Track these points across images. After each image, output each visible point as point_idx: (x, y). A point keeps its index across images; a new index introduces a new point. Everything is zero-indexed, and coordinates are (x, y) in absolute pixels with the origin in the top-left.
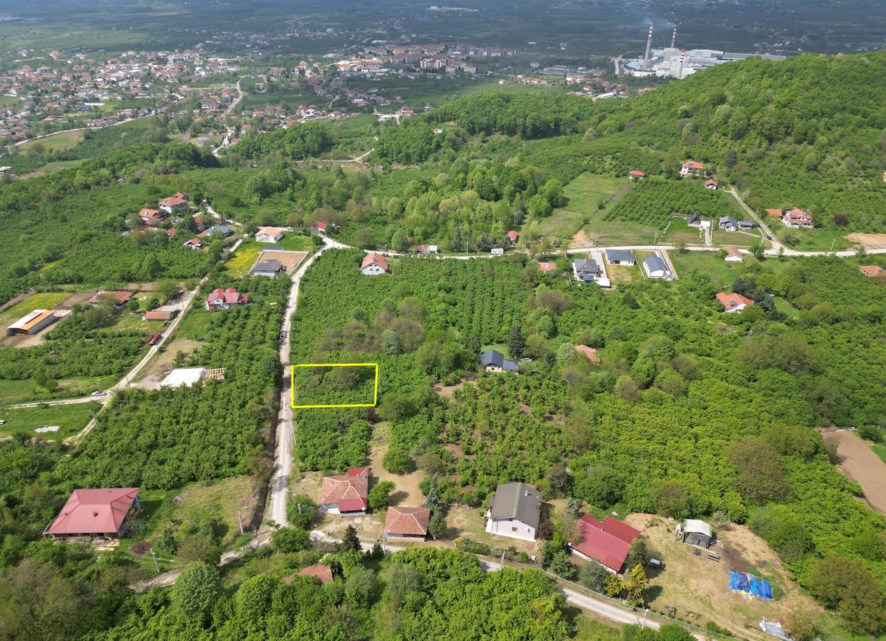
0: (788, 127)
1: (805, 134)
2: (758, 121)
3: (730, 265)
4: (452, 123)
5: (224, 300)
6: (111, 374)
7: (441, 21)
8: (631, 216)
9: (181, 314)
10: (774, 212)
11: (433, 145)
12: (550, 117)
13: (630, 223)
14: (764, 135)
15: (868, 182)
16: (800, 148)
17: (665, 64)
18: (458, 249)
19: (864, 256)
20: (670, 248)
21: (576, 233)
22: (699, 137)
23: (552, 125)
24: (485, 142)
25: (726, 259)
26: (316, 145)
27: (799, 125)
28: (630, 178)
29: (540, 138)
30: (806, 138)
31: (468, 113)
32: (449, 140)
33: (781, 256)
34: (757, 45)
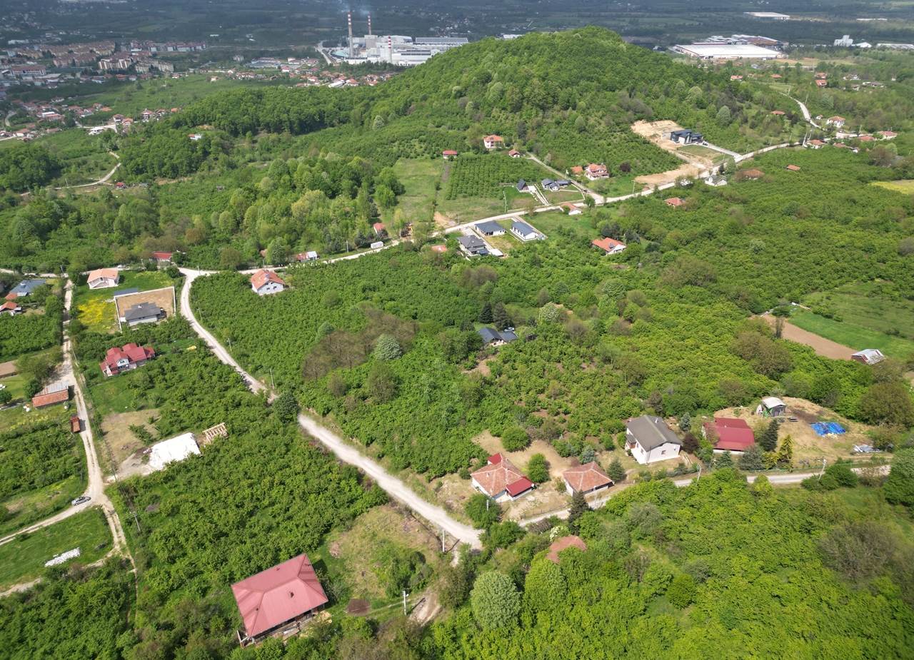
0: (553, 97)
1: (568, 102)
2: (531, 94)
3: (575, 218)
4: (206, 126)
5: (130, 360)
6: (67, 476)
7: (86, 14)
8: (469, 191)
9: (77, 389)
10: (577, 169)
11: (200, 153)
12: (313, 110)
13: (472, 198)
14: (538, 105)
15: (623, 135)
16: (567, 113)
17: (372, 50)
18: (338, 251)
19: (659, 192)
20: (523, 213)
21: (433, 215)
22: (481, 113)
23: (317, 117)
24: (255, 142)
25: (570, 214)
26: (41, 172)
27: (563, 94)
28: (445, 158)
29: (308, 133)
30: (569, 105)
31: (223, 113)
32: (217, 145)
33: (605, 204)
34: (432, 29)
